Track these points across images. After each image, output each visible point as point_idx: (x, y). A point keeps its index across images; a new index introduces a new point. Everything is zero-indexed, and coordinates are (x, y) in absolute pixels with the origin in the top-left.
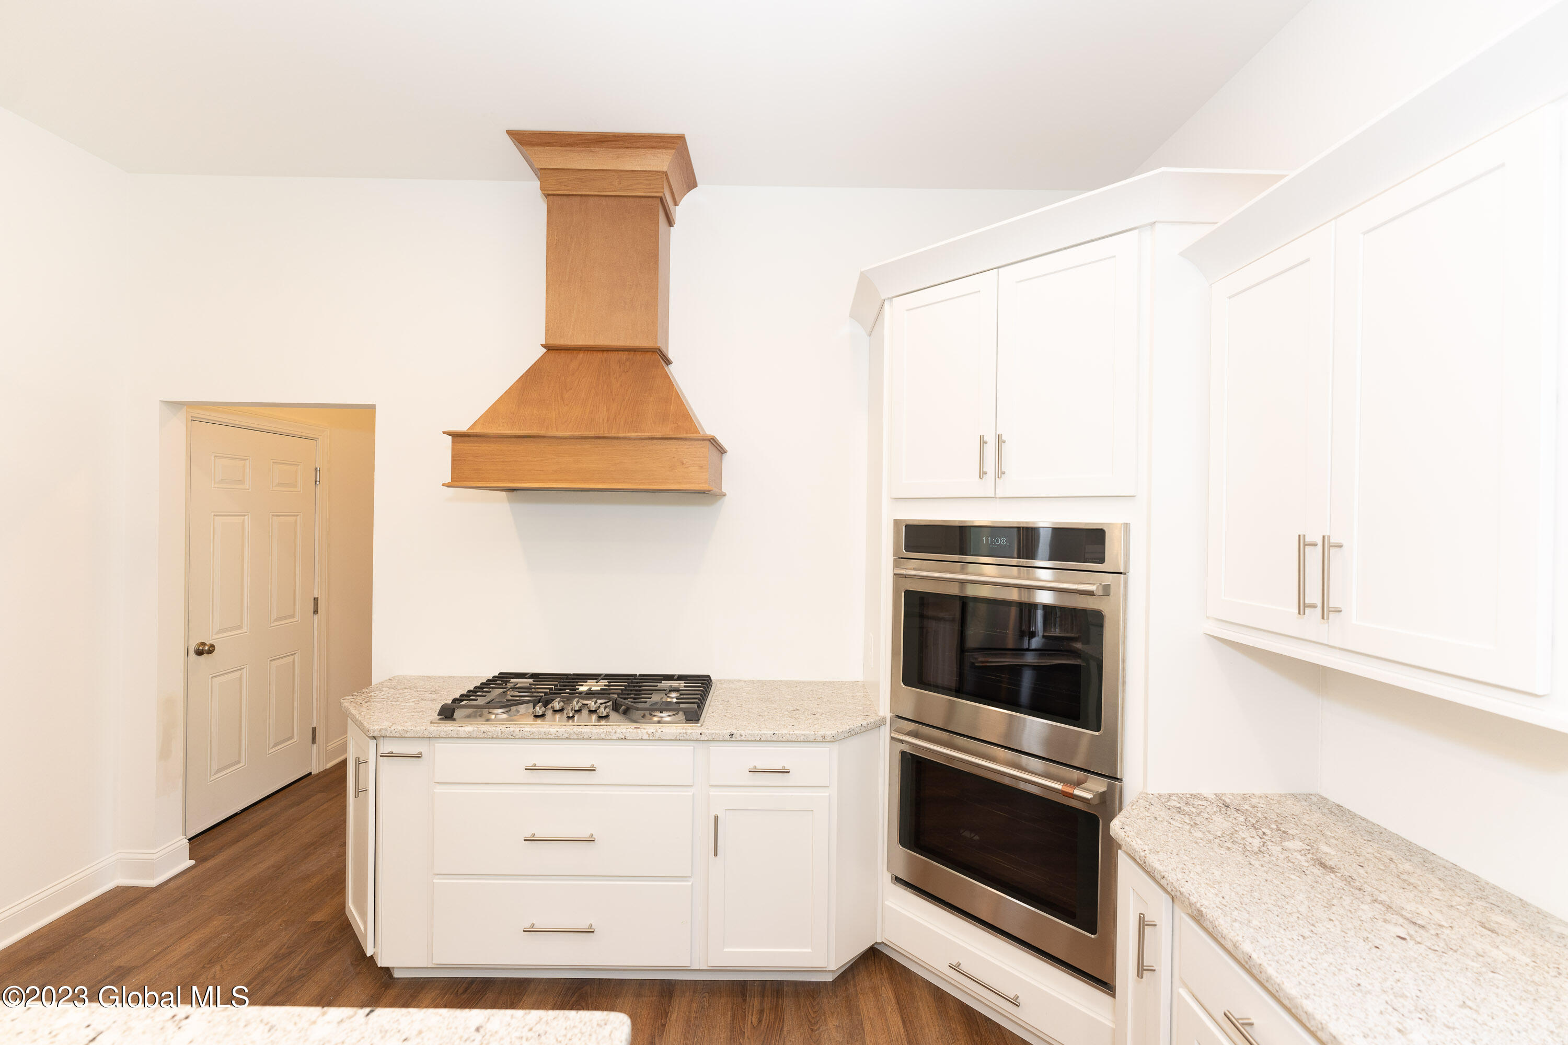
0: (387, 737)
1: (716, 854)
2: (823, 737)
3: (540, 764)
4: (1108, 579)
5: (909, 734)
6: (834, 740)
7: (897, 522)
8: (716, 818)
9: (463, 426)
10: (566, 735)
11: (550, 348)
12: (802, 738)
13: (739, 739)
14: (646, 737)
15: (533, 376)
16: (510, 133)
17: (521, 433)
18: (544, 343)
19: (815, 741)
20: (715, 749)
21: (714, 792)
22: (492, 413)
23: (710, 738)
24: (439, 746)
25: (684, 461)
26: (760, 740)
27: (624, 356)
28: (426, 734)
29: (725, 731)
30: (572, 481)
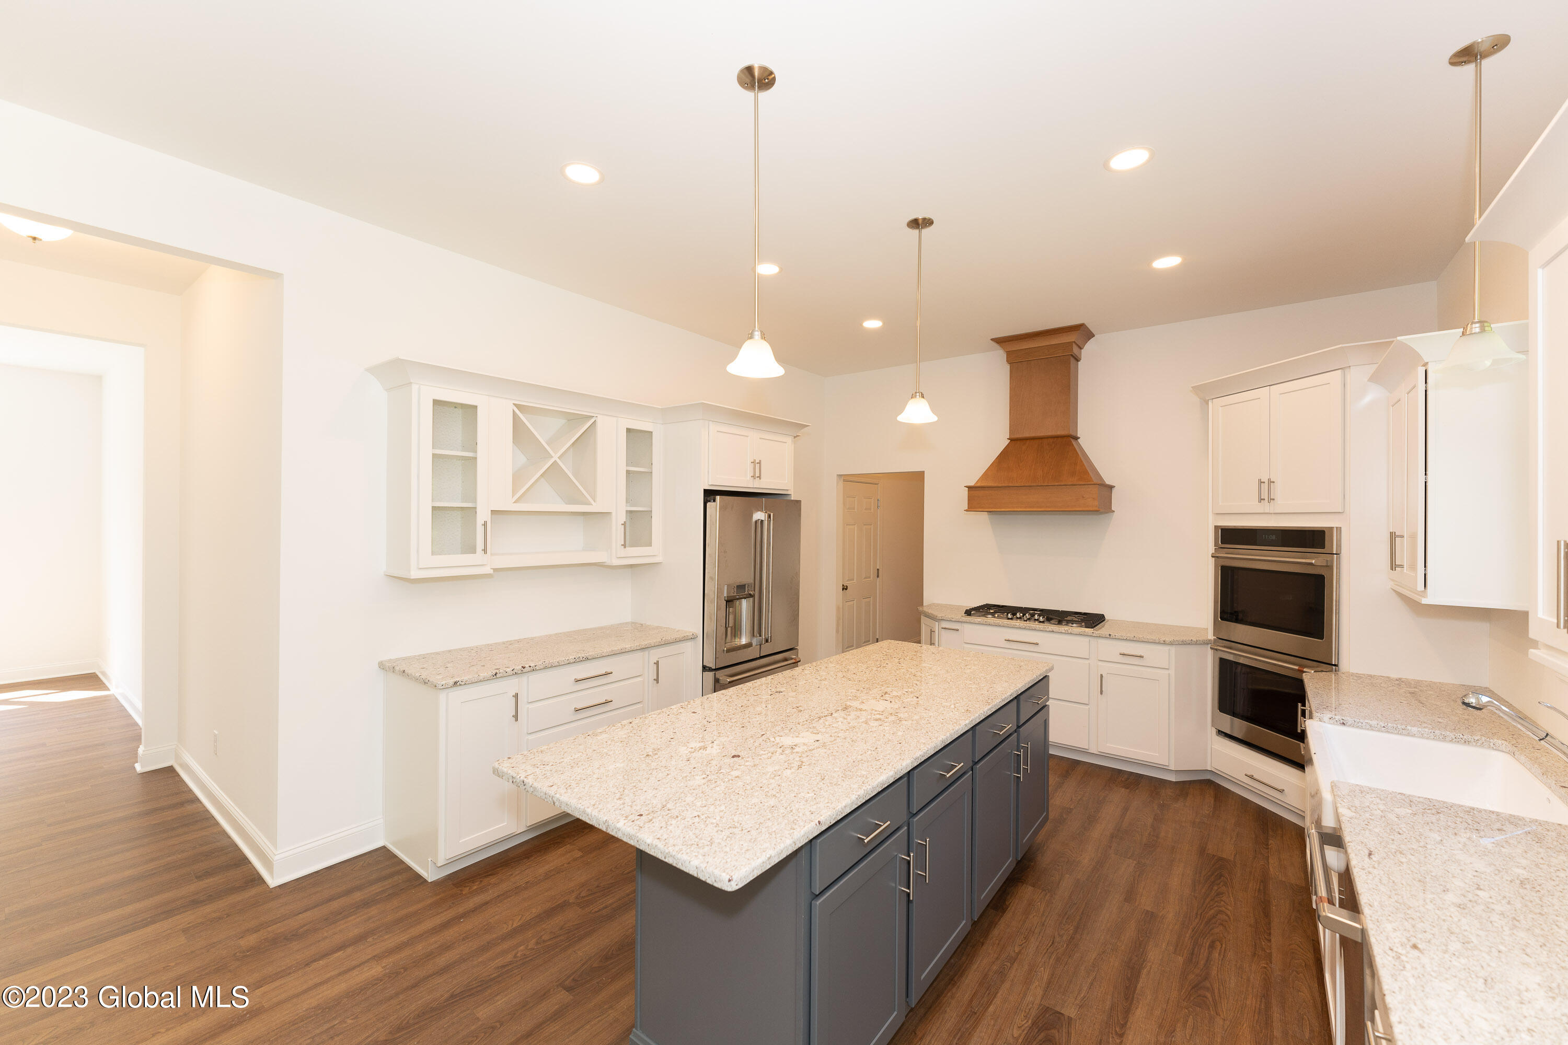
0: (944, 620)
1: (1101, 693)
2: (1164, 641)
3: (1011, 639)
4: (1328, 557)
5: (1225, 647)
6: (1171, 644)
7: (1216, 527)
8: (1102, 676)
9: (972, 484)
10: (1024, 627)
11: (1012, 440)
12: (1151, 641)
13: (1114, 637)
14: (1064, 632)
15: (1004, 456)
16: (992, 340)
17: (1000, 485)
18: (1008, 437)
19: (1159, 643)
20: (1101, 641)
21: (1100, 663)
22: (986, 475)
23: (1098, 635)
24: (966, 626)
25: (1084, 496)
26: (1126, 639)
27: (1051, 440)
28: (961, 620)
29: (1106, 633)
30: (1025, 508)
